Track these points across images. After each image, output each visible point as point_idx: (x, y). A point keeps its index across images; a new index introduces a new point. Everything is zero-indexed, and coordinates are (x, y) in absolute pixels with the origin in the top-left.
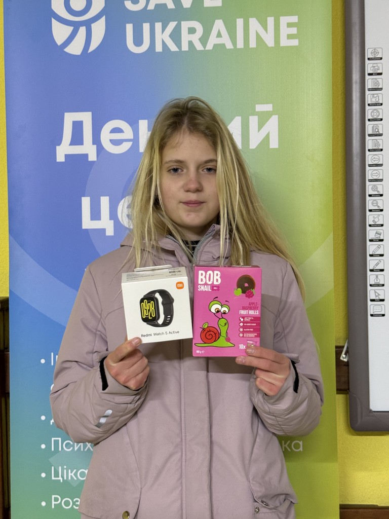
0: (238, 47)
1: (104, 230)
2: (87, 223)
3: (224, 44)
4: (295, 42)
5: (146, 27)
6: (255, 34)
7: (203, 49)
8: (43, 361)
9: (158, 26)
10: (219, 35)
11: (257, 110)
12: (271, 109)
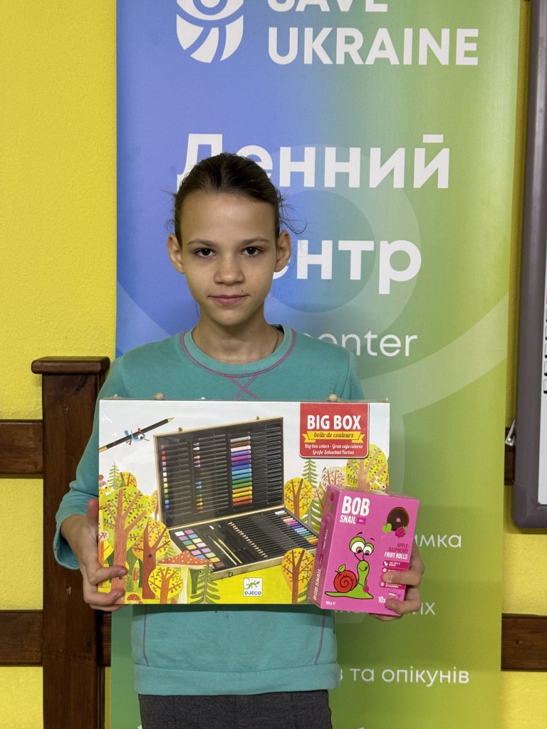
0: (405, 63)
3: (388, 59)
4: (473, 61)
5: (294, 32)
6: (426, 49)
7: (362, 63)
9: (309, 32)
10: (382, 47)
11: (424, 141)
12: (441, 141)
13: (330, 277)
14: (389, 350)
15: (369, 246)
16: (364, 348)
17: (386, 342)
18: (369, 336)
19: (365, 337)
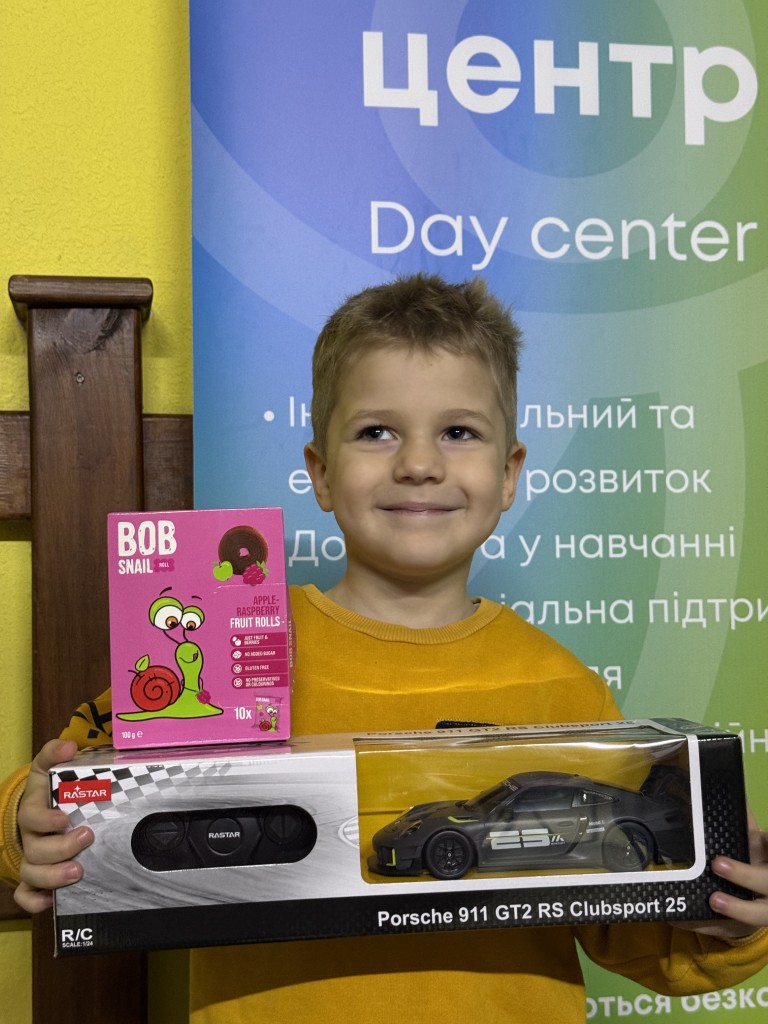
1: (416, 112)
2: (376, 93)
8: (269, 416)
13: (595, 111)
14: (708, 249)
15: (664, 55)
16: (662, 245)
17: (702, 234)
18: (671, 224)
19: (664, 225)
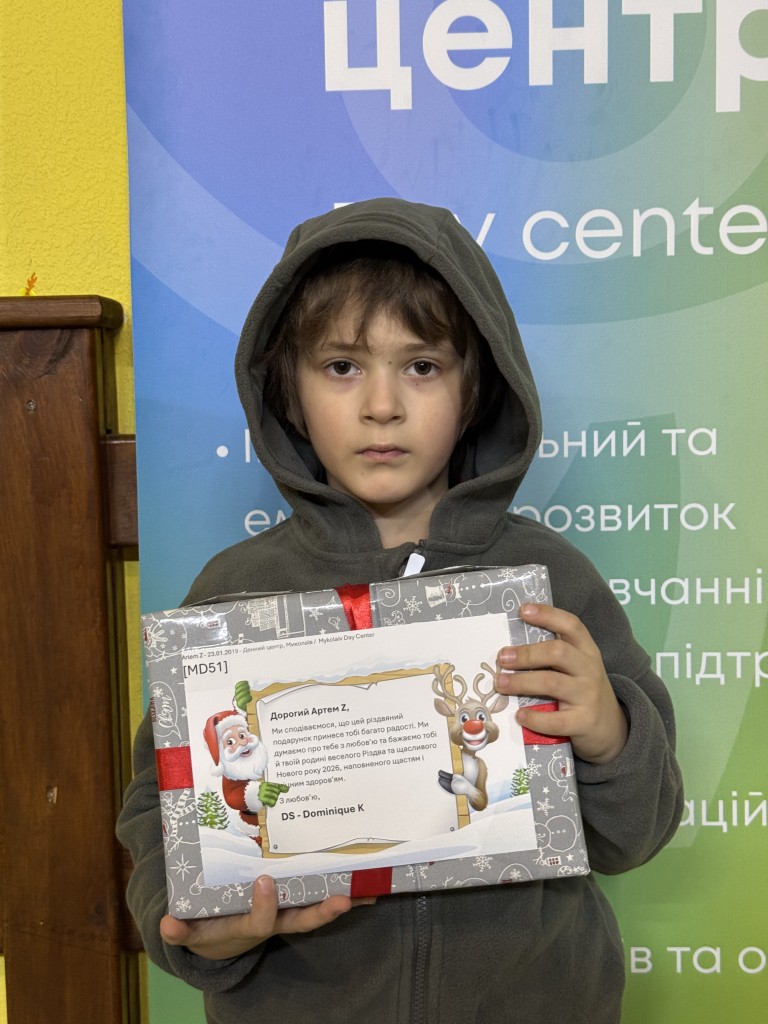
1: (386, 94)
2: (339, 75)
8: (222, 452)
13: (603, 78)
14: (740, 240)
16: (683, 238)
17: (731, 223)
18: (695, 211)
19: (686, 213)
